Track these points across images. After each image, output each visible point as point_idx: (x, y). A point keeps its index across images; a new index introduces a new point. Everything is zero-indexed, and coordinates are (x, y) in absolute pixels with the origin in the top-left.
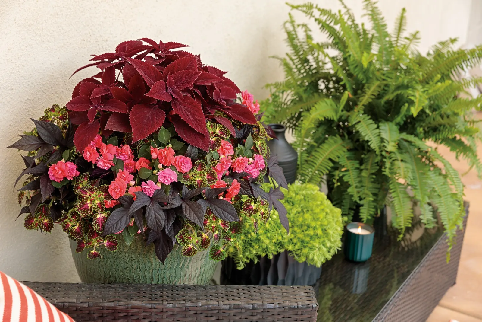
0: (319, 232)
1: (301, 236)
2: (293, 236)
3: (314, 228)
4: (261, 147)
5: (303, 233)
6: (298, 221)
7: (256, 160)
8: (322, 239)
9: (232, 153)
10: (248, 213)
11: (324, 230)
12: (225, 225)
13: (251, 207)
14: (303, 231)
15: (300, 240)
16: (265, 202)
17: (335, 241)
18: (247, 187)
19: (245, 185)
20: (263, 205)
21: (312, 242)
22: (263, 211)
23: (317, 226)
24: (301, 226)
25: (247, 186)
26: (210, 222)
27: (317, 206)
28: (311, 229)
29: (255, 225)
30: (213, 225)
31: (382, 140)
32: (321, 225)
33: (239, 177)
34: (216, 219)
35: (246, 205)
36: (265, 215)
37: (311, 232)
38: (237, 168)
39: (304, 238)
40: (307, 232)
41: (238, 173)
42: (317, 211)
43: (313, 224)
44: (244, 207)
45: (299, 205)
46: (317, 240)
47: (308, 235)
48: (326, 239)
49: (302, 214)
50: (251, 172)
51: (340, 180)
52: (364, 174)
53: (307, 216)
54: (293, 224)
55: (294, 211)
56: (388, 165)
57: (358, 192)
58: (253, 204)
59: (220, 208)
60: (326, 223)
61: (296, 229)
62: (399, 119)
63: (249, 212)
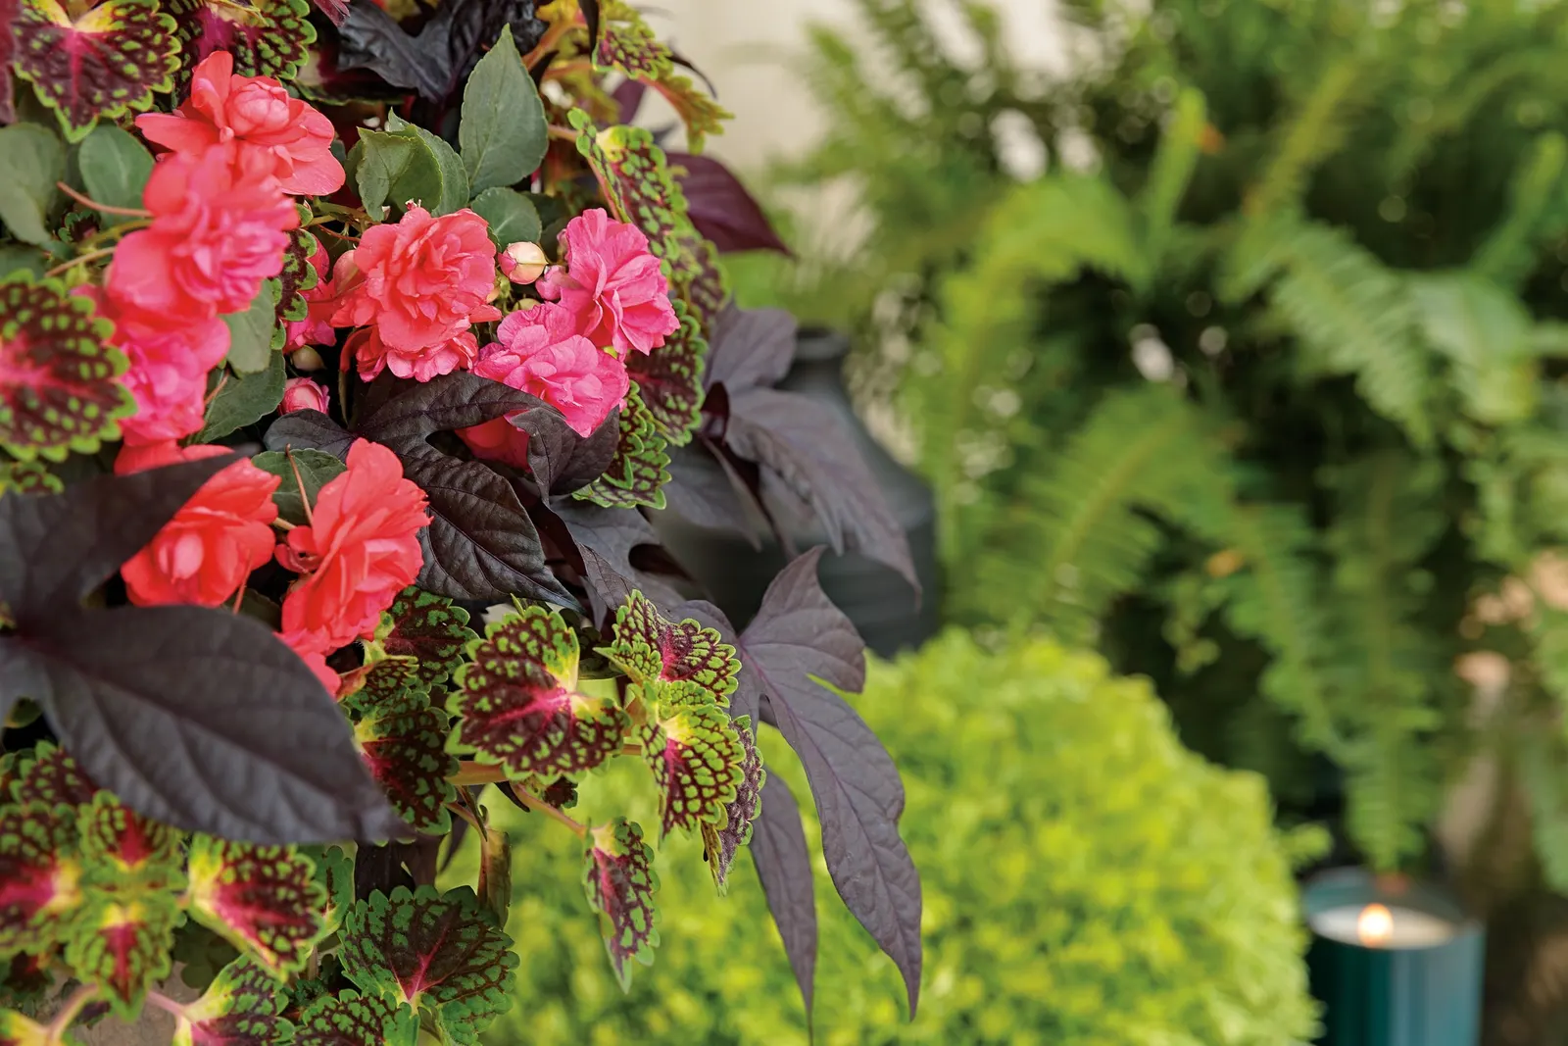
0: (1160, 945)
1: (1033, 982)
2: (973, 990)
3: (1122, 920)
4: (633, 183)
5: (1041, 964)
6: (999, 880)
7: (576, 258)
8: (1183, 996)
9: (323, 175)
10: (515, 759)
11: (1190, 931)
12: (266, 904)
13: (545, 702)
14: (1043, 948)
15: (1032, 1014)
16: (701, 649)
17: (1272, 1002)
18: (502, 514)
19: (484, 493)
20: (681, 671)
21: (1113, 1019)
22: (677, 730)
23: (1143, 906)
24: (1026, 915)
25: (503, 499)
26: (84, 882)
27: (1116, 767)
28: (1097, 929)
29: (619, 890)
30: (114, 918)
31: (1439, 364)
32: (1167, 896)
33: (427, 428)
34: (148, 846)
35: (498, 680)
36: (704, 777)
37: (1104, 950)
38: (392, 331)
39: (1054, 1000)
40: (1076, 953)
41: (411, 382)
42: (1123, 796)
43: (1110, 890)
44: (469, 708)
45: (992, 771)
46: (1151, 1006)
47: (1085, 973)
48: (1209, 992)
49: (1014, 833)
50: (542, 369)
51: (1213, 625)
52: (1353, 575)
53: (1059, 838)
54: (968, 909)
55: (965, 813)
56: (1497, 497)
57: (1329, 693)
58: (565, 669)
59: (160, 700)
60: (1193, 876)
61: (989, 936)
62: (1507, 248)
63: (530, 747)
